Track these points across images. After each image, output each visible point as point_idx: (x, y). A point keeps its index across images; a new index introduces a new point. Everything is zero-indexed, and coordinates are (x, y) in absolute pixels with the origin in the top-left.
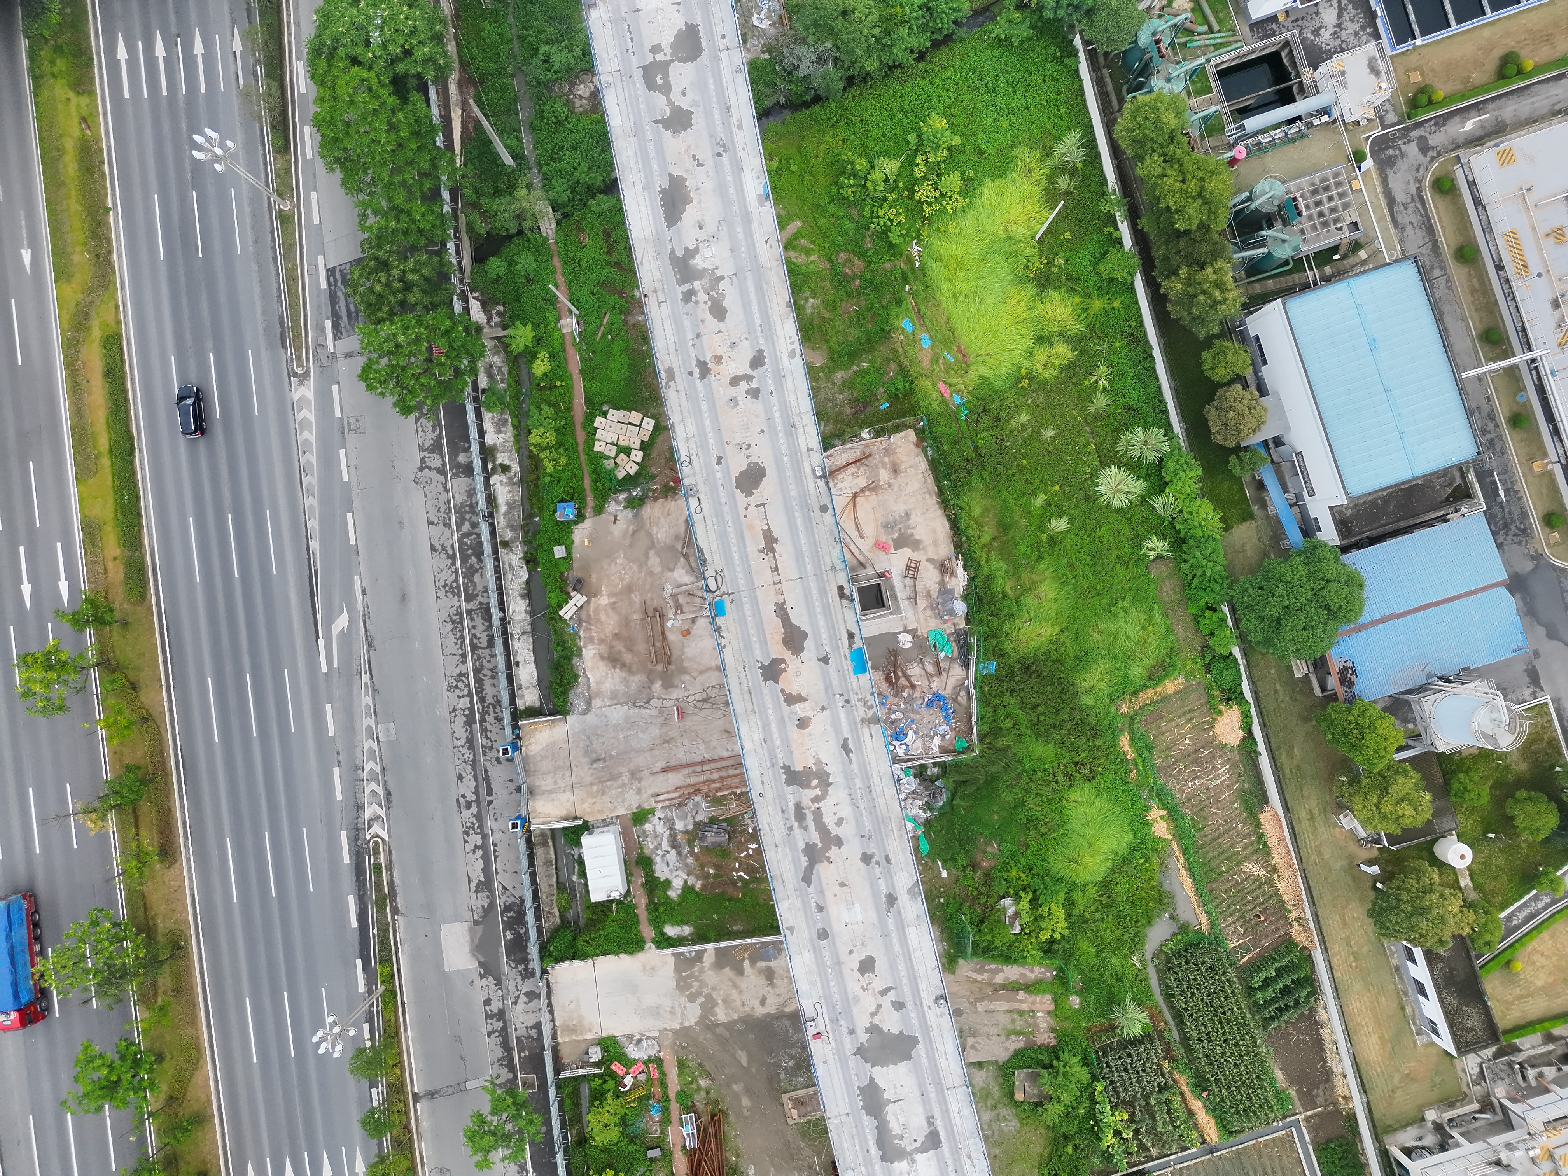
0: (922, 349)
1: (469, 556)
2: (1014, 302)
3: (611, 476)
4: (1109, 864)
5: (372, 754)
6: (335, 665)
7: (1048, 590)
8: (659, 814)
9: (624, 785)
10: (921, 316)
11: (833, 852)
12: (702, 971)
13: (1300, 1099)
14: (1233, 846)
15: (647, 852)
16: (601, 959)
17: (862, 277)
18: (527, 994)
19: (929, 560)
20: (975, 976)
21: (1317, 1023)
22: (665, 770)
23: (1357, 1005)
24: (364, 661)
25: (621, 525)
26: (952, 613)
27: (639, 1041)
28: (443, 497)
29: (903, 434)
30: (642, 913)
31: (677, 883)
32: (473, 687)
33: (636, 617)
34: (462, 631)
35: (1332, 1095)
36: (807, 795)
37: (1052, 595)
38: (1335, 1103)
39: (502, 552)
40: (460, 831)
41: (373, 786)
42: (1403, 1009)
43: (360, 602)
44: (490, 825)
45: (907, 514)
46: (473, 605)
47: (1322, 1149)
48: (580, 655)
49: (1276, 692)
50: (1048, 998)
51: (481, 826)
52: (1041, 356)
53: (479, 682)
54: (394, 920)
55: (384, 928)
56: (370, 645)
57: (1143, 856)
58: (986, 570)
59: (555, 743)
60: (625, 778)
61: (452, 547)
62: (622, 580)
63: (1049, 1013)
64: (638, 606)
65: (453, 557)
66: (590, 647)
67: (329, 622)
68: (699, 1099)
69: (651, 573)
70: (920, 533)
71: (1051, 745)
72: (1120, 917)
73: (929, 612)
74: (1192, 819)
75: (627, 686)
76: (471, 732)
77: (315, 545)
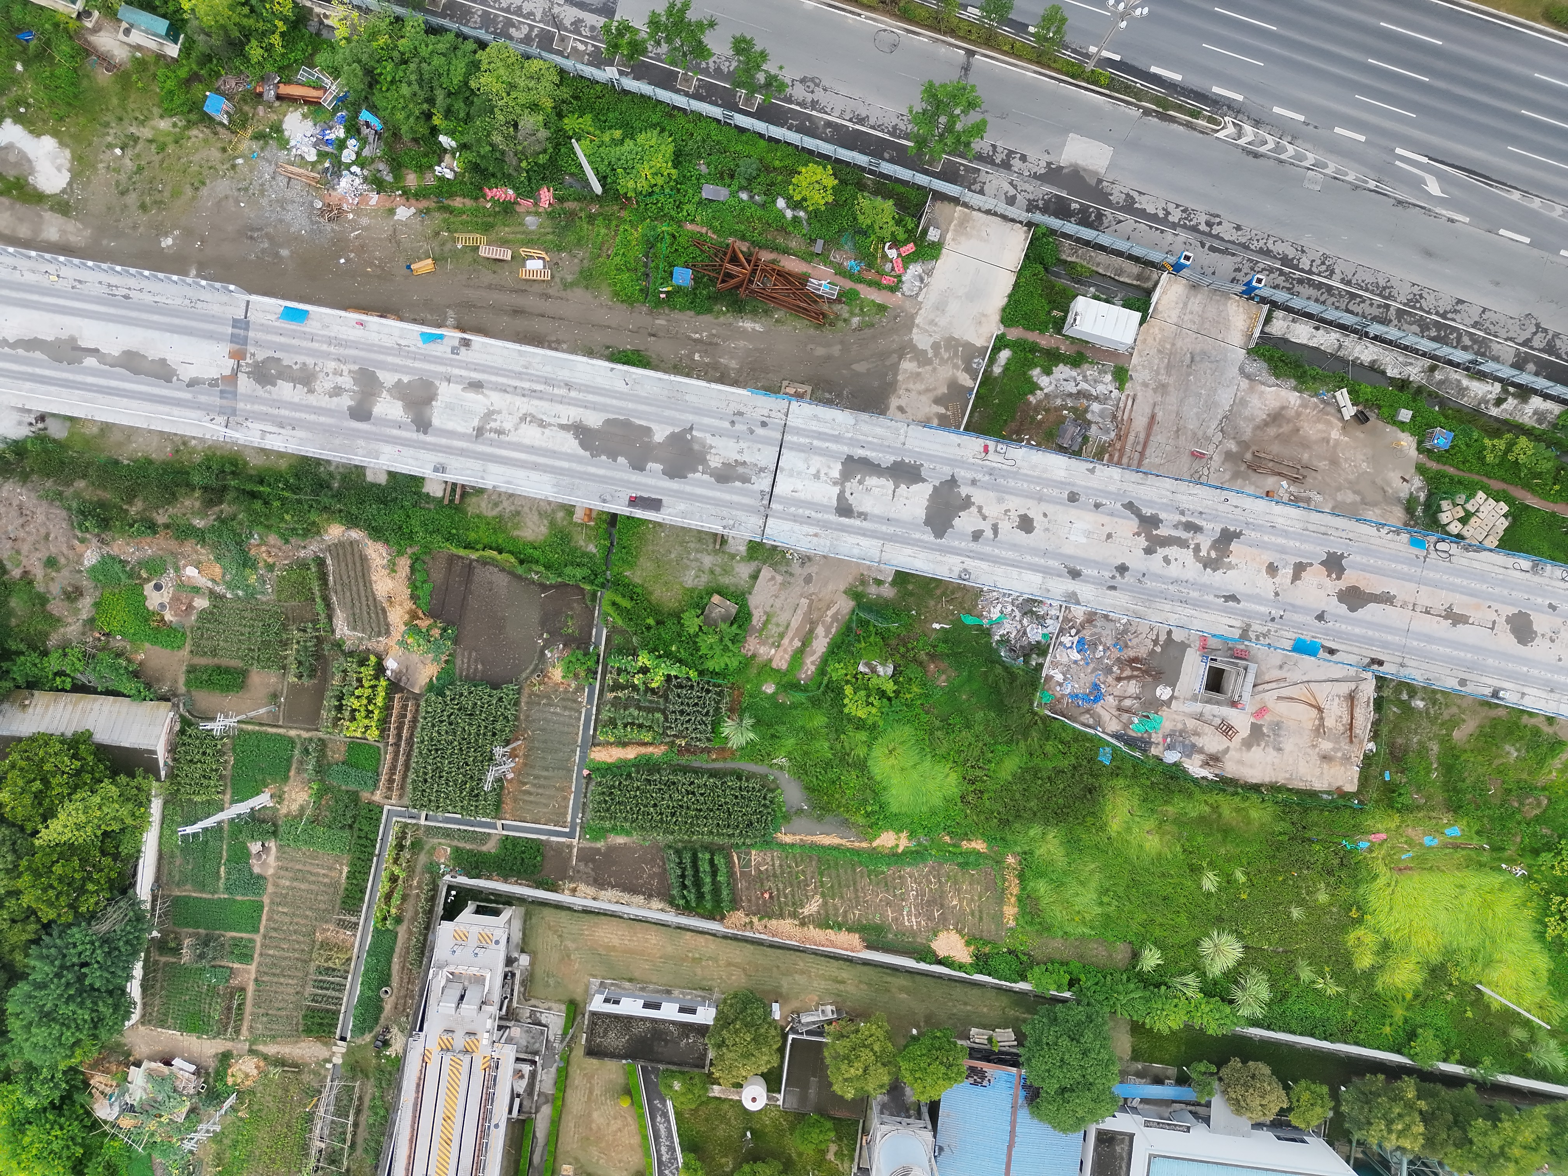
0: (1425, 834)
1: (1438, 331)
2: (1431, 939)
3: (1450, 495)
4: (878, 778)
5: (1300, 157)
6: (1397, 163)
7: (1153, 844)
8: (1116, 393)
9: (1158, 373)
10: (1456, 847)
11: (1142, 542)
12: (955, 366)
13: (591, 848)
14: (842, 897)
15: (1086, 366)
16: (1012, 279)
17: (1520, 811)
18: (1014, 197)
19: (1227, 750)
20: (833, 610)
21: (650, 896)
22: (1153, 417)
23: (653, 939)
24: (1387, 190)
25: (1397, 483)
26: (1169, 748)
27: (922, 280)
28: (1503, 333)
29: (1356, 781)
30: (1033, 337)
31: (1044, 381)
32: (1315, 277)
33: (1306, 456)
34: (1372, 292)
35: (581, 880)
36: (1205, 542)
37: (1147, 845)
38: (572, 879)
39: (1428, 362)
40: (1191, 206)
41: (1271, 145)
42: (630, 980)
43: (1444, 212)
44: (1183, 235)
45: (1280, 749)
46: (1392, 313)
47: (537, 847)
48: (1295, 389)
49: (965, 1004)
50: (784, 666)
51: (1185, 226)
52: (1370, 940)
53: (1320, 286)
54: (1139, 107)
55: (1138, 95)
56: (1400, 202)
57: (873, 813)
58: (1198, 795)
59: (1228, 328)
60: (1163, 378)
61: (1454, 320)
62: (1346, 460)
63: (771, 660)
64: (1315, 463)
65: (1444, 316)
66: (1298, 402)
67: (1441, 177)
68: (843, 310)
69: (1339, 489)
70: (1257, 753)
71: (1010, 778)
72: (828, 765)
73: (1180, 726)
74: (883, 873)
75: (1246, 419)
76: (1275, 257)
77: (1516, 196)
